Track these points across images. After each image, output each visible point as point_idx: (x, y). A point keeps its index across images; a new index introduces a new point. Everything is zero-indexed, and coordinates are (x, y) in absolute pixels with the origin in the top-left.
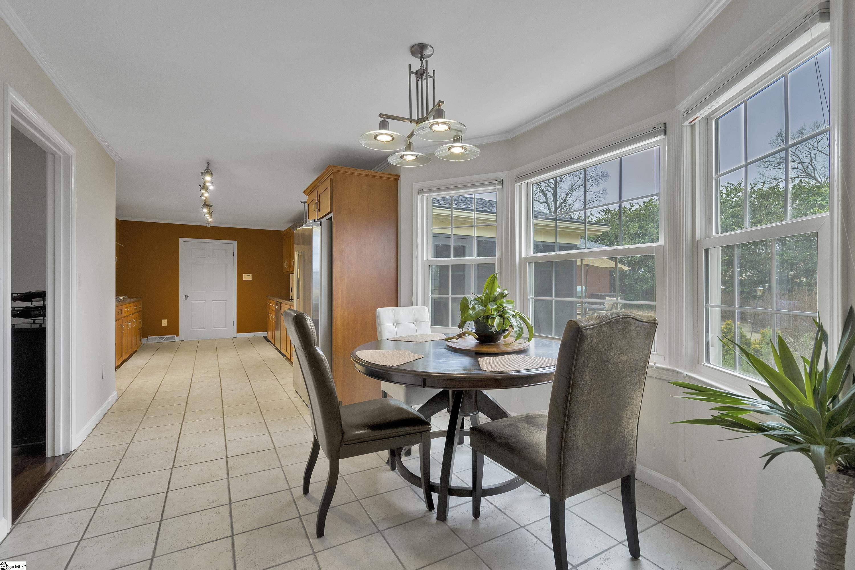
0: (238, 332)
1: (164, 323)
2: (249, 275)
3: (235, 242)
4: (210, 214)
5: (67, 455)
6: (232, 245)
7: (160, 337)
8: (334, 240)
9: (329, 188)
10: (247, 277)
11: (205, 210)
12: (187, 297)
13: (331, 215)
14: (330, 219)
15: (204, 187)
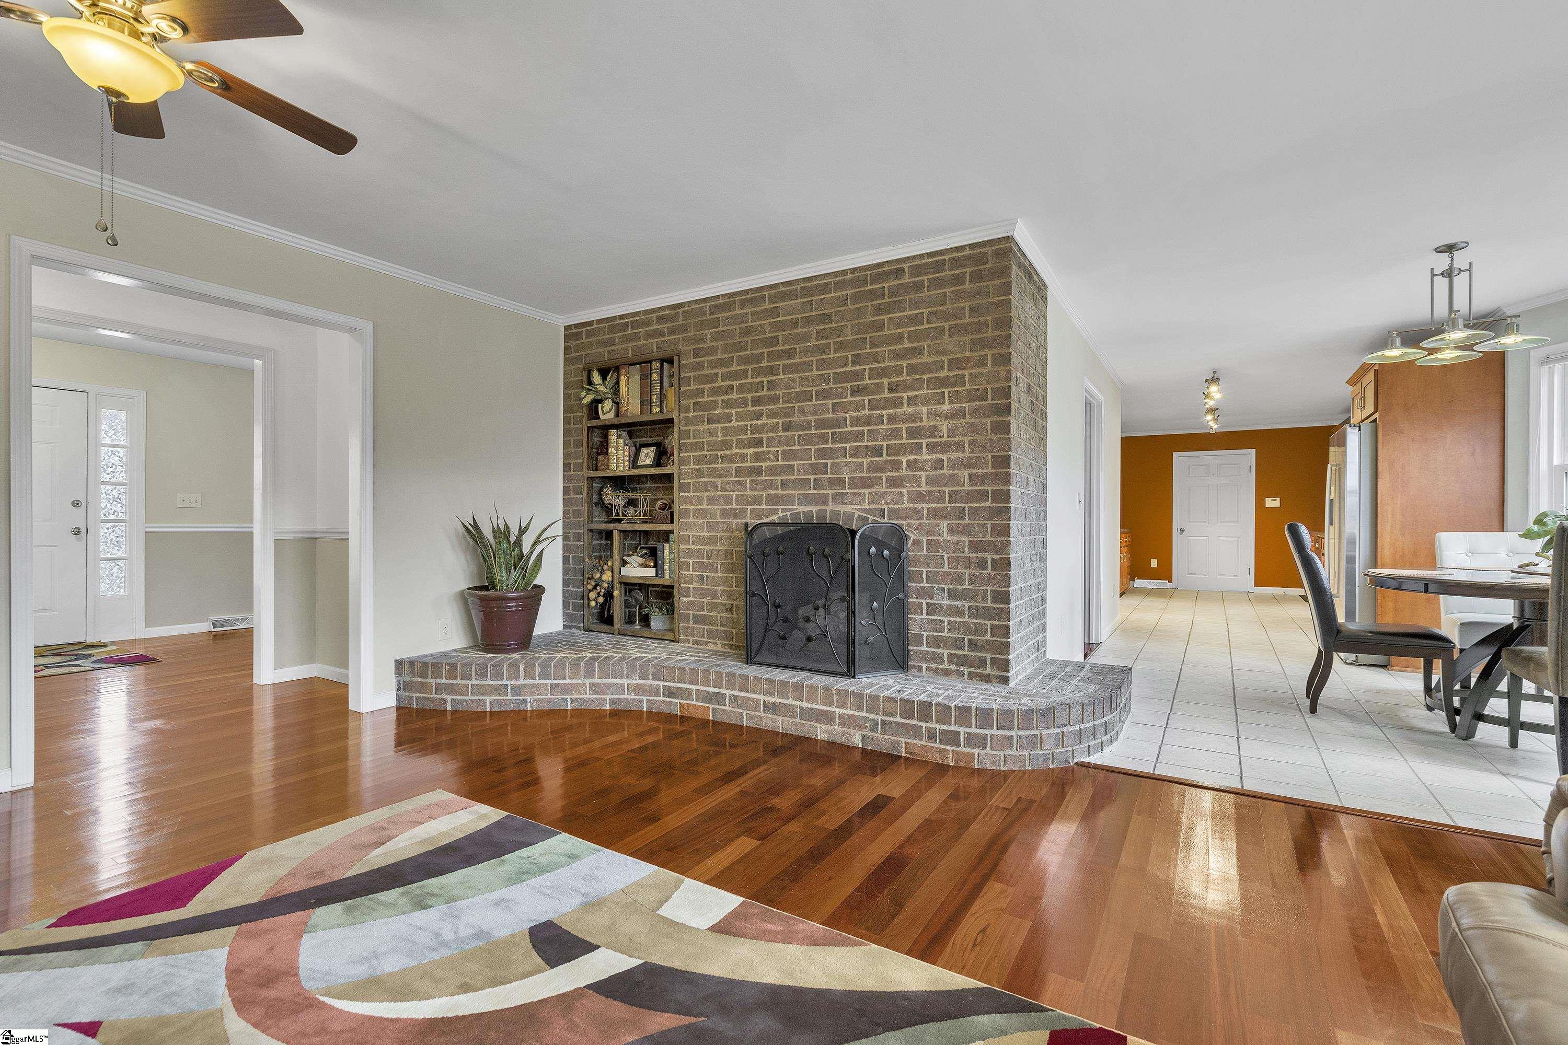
0: (1257, 584)
1: (1154, 563)
2: (1276, 500)
3: (1253, 452)
4: (1216, 420)
5: (1098, 644)
6: (1250, 455)
7: (1148, 581)
8: (1380, 447)
9: (1373, 382)
10: (1272, 503)
11: (1209, 417)
12: (1182, 531)
13: (1377, 415)
14: (1375, 421)
15: (1207, 396)
